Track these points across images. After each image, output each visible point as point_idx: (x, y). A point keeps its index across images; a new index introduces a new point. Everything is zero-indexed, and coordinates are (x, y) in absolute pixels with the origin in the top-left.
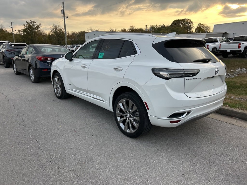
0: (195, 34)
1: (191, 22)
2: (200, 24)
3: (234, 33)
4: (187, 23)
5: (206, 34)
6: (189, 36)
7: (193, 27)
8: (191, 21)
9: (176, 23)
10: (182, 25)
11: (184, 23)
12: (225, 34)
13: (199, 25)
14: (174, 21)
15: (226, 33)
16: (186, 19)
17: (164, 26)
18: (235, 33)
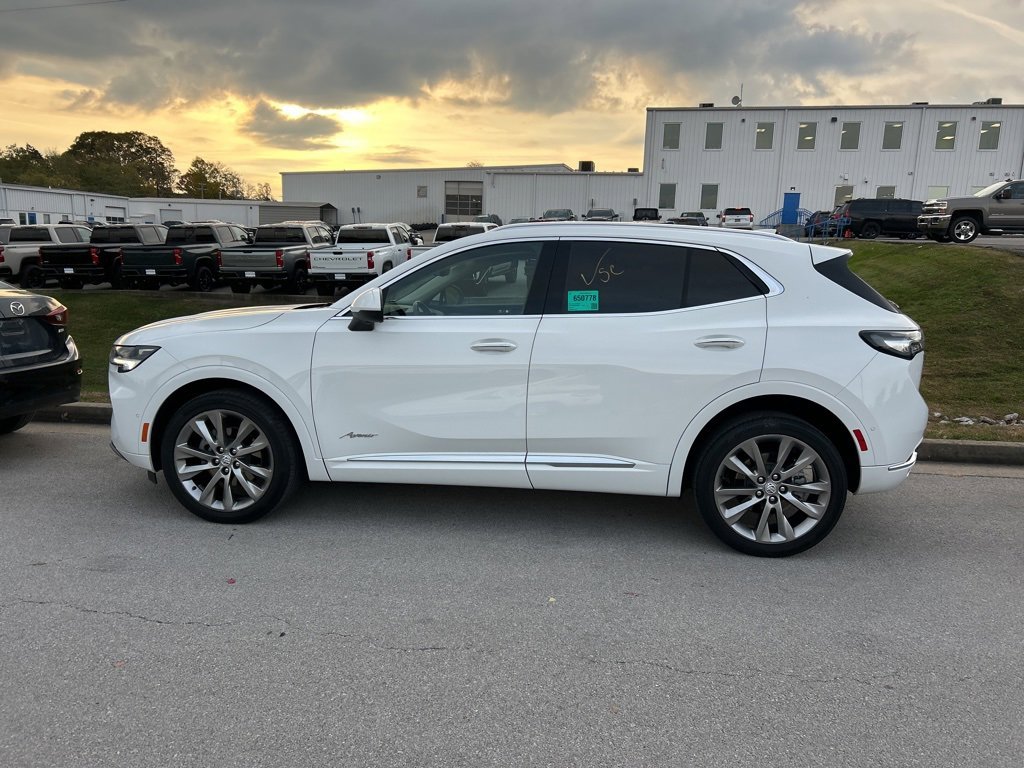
0: (184, 200)
1: (164, 150)
2: (198, 162)
3: (356, 210)
4: (147, 151)
5: (260, 206)
6: (174, 207)
7: (176, 170)
8: (161, 147)
9: (92, 145)
10: (124, 157)
11: (133, 150)
12: (326, 211)
13: (195, 164)
14: (85, 136)
15: (328, 207)
16: (136, 133)
17: (35, 154)
18: (358, 209)
